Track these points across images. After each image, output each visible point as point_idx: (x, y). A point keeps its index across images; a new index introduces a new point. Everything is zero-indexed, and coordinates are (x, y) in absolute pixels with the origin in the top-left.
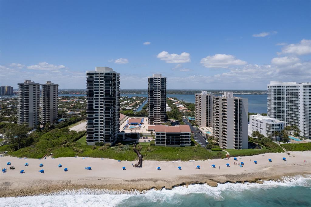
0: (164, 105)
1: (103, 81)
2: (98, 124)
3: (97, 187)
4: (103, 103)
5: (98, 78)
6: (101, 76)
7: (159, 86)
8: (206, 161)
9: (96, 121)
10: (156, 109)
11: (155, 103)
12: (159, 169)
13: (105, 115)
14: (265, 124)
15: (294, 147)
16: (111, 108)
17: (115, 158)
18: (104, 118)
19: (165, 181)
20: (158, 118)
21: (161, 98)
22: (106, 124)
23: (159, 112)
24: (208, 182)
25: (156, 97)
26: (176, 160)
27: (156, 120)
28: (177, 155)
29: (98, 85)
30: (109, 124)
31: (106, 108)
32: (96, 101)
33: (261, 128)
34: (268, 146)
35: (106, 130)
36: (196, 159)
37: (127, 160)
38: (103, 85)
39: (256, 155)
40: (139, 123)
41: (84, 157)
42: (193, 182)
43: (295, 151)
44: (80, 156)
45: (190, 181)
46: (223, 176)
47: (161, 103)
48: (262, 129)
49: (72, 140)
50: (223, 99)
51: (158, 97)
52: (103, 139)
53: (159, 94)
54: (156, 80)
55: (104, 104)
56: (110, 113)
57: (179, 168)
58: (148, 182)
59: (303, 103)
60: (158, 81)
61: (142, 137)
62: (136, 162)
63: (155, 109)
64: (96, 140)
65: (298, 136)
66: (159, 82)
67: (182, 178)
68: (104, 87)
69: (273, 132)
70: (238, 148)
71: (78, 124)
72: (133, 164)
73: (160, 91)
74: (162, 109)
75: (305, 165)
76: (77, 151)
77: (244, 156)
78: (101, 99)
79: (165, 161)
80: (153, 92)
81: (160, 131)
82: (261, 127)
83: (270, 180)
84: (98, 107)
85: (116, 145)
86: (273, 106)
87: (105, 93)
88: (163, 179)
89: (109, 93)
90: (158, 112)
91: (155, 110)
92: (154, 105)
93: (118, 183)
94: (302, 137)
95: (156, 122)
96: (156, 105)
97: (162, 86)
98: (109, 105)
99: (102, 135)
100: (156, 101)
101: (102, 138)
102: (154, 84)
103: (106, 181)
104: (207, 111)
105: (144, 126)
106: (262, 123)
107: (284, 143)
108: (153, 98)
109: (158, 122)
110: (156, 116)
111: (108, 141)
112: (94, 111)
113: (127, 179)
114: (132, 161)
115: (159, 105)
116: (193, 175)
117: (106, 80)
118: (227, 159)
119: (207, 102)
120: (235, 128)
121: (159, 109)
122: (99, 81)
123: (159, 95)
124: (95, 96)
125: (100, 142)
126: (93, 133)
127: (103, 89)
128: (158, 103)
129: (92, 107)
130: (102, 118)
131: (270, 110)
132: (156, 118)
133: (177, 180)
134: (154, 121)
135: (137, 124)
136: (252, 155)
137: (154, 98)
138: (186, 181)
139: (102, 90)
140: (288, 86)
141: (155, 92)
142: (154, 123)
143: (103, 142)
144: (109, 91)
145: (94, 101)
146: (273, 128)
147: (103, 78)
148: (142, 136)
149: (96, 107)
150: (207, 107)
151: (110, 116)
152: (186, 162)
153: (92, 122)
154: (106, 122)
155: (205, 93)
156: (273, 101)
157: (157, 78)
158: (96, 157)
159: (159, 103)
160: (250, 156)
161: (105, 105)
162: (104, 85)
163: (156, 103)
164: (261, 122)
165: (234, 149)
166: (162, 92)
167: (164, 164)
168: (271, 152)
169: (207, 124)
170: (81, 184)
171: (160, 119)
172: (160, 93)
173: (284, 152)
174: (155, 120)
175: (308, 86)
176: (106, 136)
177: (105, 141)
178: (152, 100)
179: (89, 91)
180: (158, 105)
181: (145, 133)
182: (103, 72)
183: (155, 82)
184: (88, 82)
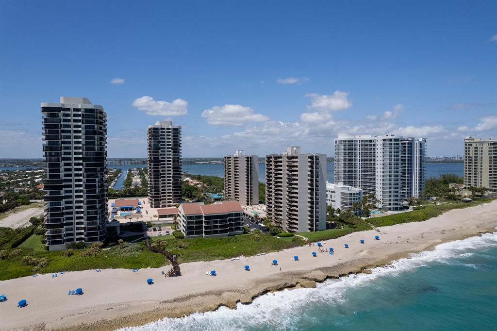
0: (178, 174)
1: (80, 124)
2: (71, 208)
3: (113, 323)
4: (81, 167)
5: (69, 118)
6: (75, 115)
7: (170, 142)
8: (281, 252)
9: (67, 203)
10: (165, 180)
11: (162, 171)
12: (213, 274)
13: (85, 190)
14: (340, 194)
15: (381, 221)
16: (97, 177)
17: (126, 265)
18: (85, 196)
19: (235, 291)
20: (168, 196)
21: (174, 162)
22: (88, 208)
23: (170, 186)
24: (302, 283)
25: (164, 161)
26: (235, 257)
27: (165, 199)
28: (232, 248)
29: (69, 132)
30: (94, 207)
31: (88, 176)
32: (66, 164)
33: (332, 201)
34: (351, 224)
35: (88, 219)
36: (266, 251)
37: (149, 267)
38: (80, 132)
39: (342, 237)
40: (135, 207)
41: (54, 272)
42: (280, 285)
43: (384, 226)
44: (44, 273)
45: (276, 285)
46: (317, 269)
47: (172, 170)
48: (334, 201)
49: (9, 245)
50: (288, 157)
51: (168, 161)
52: (83, 236)
53: (170, 155)
54: (164, 130)
55: (83, 169)
56: (97, 186)
57: (245, 267)
58: (207, 298)
59: (382, 162)
60: (168, 132)
61: (152, 228)
62: (169, 268)
63: (162, 180)
64: (68, 240)
65: (376, 208)
66: (170, 135)
67: (258, 282)
68: (84, 137)
69: (351, 204)
70: (314, 229)
71: (4, 217)
72: (163, 272)
73: (171, 150)
74: (174, 180)
75: (402, 243)
76: (34, 264)
77: (328, 239)
78: (76, 159)
79: (219, 259)
80: (158, 152)
81: (193, 213)
82: (333, 199)
83: (377, 266)
84: (70, 175)
85: (111, 244)
86: (342, 169)
87: (84, 148)
88: (230, 290)
89: (93, 149)
90: (168, 186)
91: (162, 183)
92: (160, 174)
93: (152, 309)
94: (380, 209)
95: (165, 203)
96: (165, 174)
97: (174, 142)
98: (94, 170)
99: (81, 229)
100: (165, 167)
101: (82, 234)
102: (161, 138)
103: (127, 309)
104: (247, 181)
105: (147, 211)
106: (334, 192)
107: (366, 218)
108: (160, 161)
109: (168, 202)
110: (165, 193)
111: (96, 239)
112: (63, 184)
113: (166, 300)
114: (160, 267)
115: (170, 174)
116: (274, 275)
117: (87, 122)
118: (308, 246)
119: (248, 167)
120: (310, 200)
121: (170, 180)
122: (72, 123)
123: (170, 158)
124: (63, 153)
125: (77, 242)
126: (62, 226)
127: (80, 140)
128: (168, 171)
129: (58, 176)
130: (81, 196)
131: (338, 174)
132: (165, 196)
133: (254, 288)
134: (161, 202)
135: (131, 209)
136: (337, 238)
137: (161, 163)
138: (270, 286)
139: (79, 143)
140: (362, 141)
141: (162, 151)
142: (161, 206)
143: (84, 241)
144: (94, 143)
145: (62, 163)
146: (351, 199)
147: (80, 118)
148: (151, 226)
149: (66, 175)
150: (248, 175)
151: (97, 191)
152: (252, 257)
153: (59, 204)
154: (88, 202)
155: (241, 153)
156: (342, 162)
157: (166, 127)
158: (83, 270)
159: (170, 170)
160: (335, 238)
161: (86, 170)
162: (83, 131)
163: (165, 171)
164: (332, 192)
165: (309, 231)
166: (174, 152)
167: (217, 264)
168: (358, 231)
169: (248, 201)
170: (72, 324)
171: (171, 197)
172: (171, 153)
173: (372, 229)
174: (162, 199)
175: (387, 139)
176: (89, 229)
177: (87, 240)
178: (158, 165)
179: (50, 143)
180: (168, 174)
181: (155, 221)
182: (80, 108)
183: (162, 135)
184: (47, 126)
